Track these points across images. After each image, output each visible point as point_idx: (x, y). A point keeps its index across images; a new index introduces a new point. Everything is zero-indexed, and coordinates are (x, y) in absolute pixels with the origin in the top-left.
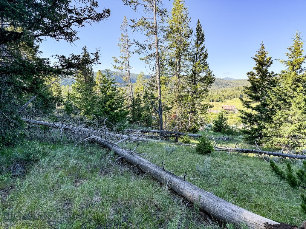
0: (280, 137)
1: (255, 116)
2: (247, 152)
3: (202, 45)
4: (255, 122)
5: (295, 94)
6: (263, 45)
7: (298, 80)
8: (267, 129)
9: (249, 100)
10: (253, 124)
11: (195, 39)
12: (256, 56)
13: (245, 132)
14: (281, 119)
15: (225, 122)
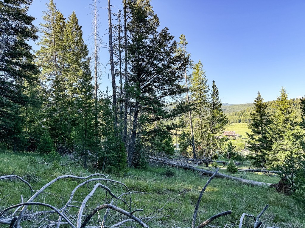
0: (279, 161)
1: (258, 146)
2: (257, 171)
3: (217, 98)
4: (258, 150)
5: (286, 130)
6: (259, 94)
7: (287, 120)
8: (268, 155)
9: (253, 134)
10: (258, 151)
11: (212, 93)
12: (255, 101)
13: (252, 158)
14: (278, 148)
15: (234, 150)
